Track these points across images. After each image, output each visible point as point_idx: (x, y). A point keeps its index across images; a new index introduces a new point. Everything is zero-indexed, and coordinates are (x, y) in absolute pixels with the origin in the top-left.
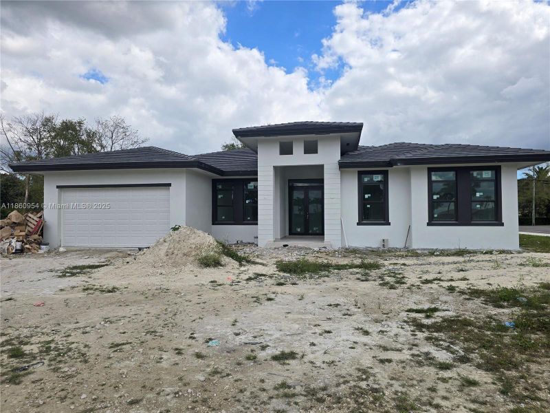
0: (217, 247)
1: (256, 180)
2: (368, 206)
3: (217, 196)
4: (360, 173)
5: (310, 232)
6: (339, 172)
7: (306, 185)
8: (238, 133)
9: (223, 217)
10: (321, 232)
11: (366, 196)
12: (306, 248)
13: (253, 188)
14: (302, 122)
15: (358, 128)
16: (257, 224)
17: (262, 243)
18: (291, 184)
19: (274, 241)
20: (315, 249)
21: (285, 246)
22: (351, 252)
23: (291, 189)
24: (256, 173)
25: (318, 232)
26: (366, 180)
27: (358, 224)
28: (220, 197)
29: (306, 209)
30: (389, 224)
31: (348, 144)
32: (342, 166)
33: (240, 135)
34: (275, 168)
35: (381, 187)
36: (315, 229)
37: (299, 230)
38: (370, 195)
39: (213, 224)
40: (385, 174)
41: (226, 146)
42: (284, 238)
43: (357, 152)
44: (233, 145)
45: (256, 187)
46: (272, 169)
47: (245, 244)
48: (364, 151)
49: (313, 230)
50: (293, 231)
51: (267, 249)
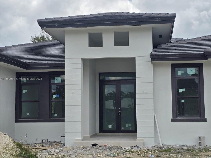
0: (13, 149)
1: (63, 73)
2: (183, 101)
3: (21, 91)
4: (174, 67)
5: (123, 128)
6: (151, 65)
7: (118, 78)
8: (44, 24)
9: (28, 114)
10: (134, 129)
11: (181, 91)
12: (117, 148)
13: (60, 82)
14: (112, 13)
15: (170, 19)
16: (63, 121)
17: (68, 142)
18: (101, 78)
19: (83, 140)
20: (127, 148)
21: (94, 145)
22: (165, 151)
23: (102, 83)
24: (62, 66)
25: (130, 129)
26: (180, 73)
27: (173, 120)
28: (24, 91)
29: (118, 104)
30: (205, 120)
31: (161, 36)
32: (154, 58)
33: (45, 26)
34: (84, 60)
35: (197, 81)
36: (127, 125)
37: (110, 127)
38: (184, 90)
39: (17, 121)
40: (200, 67)
41: (36, 39)
42: (94, 136)
43: (169, 45)
44: (43, 38)
45: (63, 81)
46: (80, 62)
47: (51, 144)
48: (177, 44)
49: (125, 126)
50: (104, 128)
51: (73, 149)
